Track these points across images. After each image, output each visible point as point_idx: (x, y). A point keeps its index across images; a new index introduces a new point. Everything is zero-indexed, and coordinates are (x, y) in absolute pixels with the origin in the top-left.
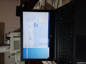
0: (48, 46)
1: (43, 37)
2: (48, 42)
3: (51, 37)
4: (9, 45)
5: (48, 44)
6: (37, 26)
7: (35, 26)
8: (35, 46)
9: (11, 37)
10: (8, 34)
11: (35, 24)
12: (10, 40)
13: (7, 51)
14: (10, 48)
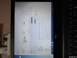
0: (52, 52)
1: (44, 38)
2: (52, 47)
3: (56, 38)
4: (7, 46)
5: (52, 49)
6: (35, 21)
7: (32, 22)
8: (31, 52)
9: (8, 38)
10: (6, 35)
11: (32, 18)
12: (7, 41)
13: (4, 52)
14: (7, 49)
